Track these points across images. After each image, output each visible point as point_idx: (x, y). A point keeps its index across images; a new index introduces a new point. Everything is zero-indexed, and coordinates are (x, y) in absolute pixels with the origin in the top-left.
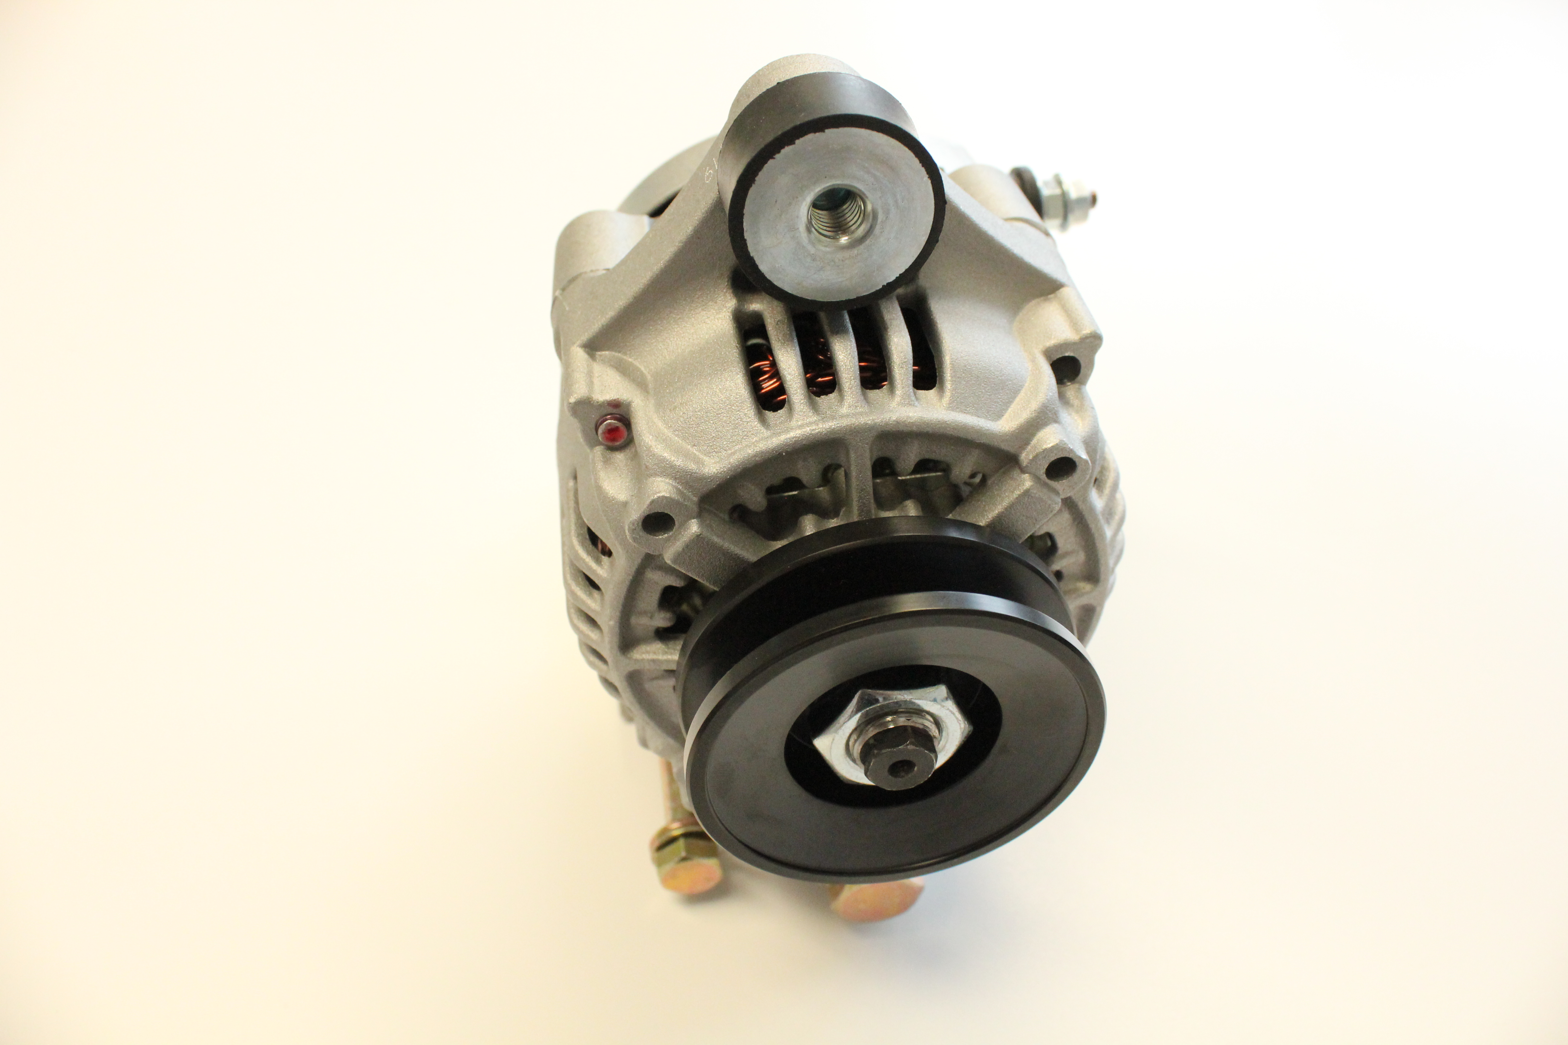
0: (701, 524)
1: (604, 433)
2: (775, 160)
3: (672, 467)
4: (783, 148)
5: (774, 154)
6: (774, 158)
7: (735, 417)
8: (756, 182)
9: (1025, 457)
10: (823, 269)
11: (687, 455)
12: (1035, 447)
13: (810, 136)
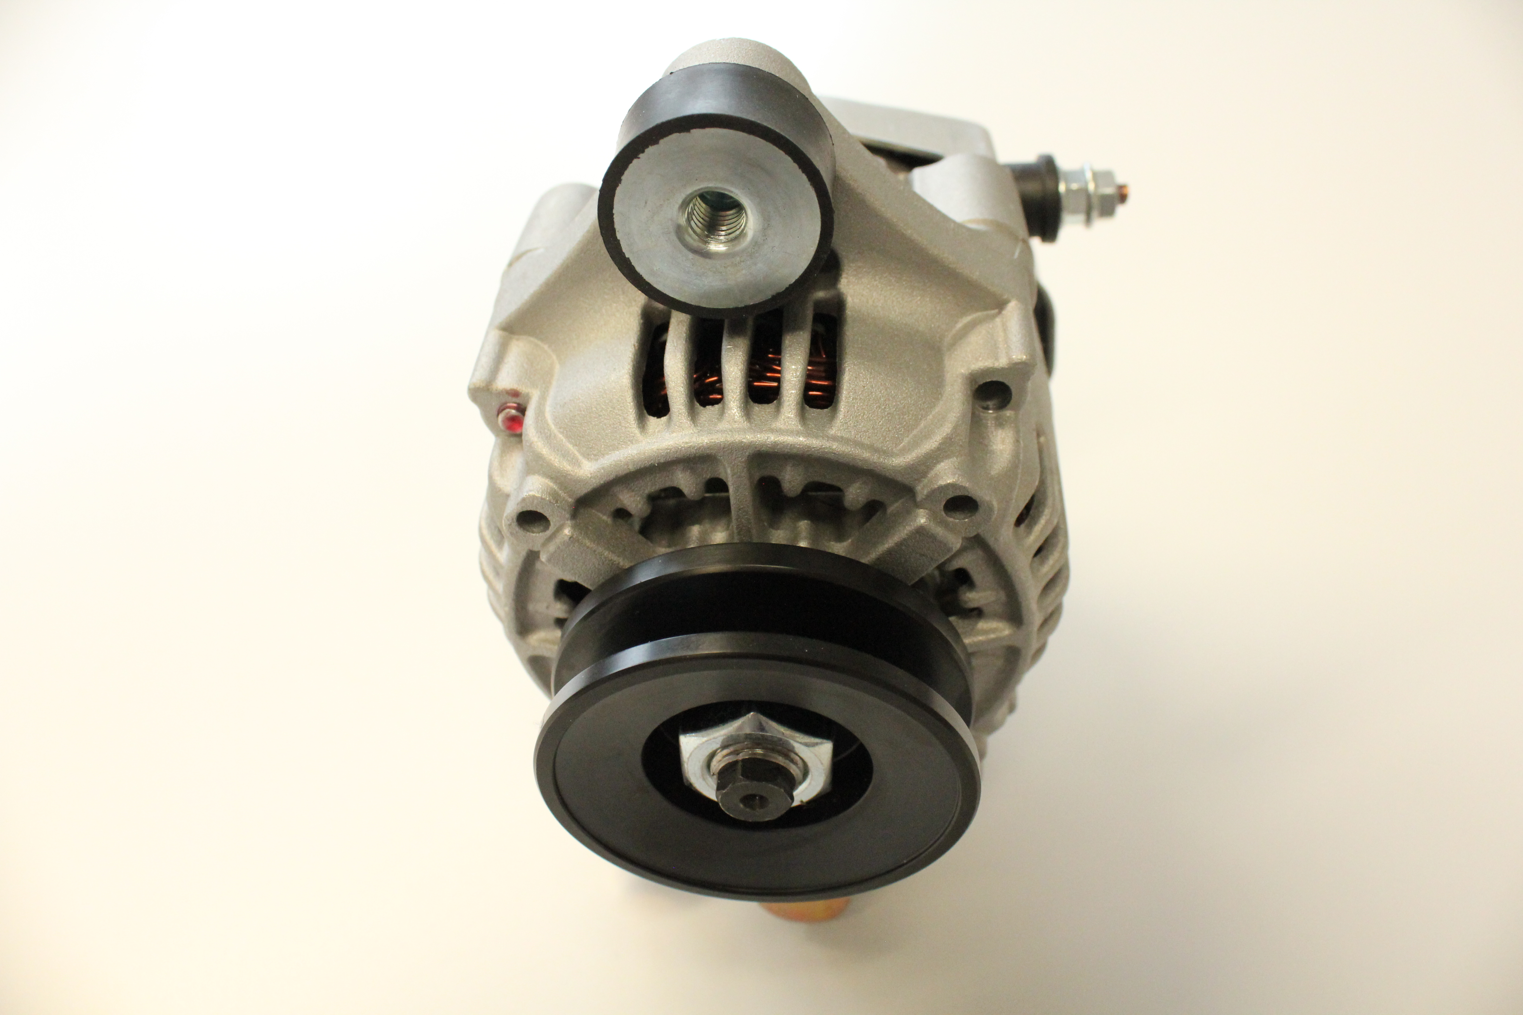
0: (574, 527)
1: (503, 421)
2: (639, 160)
3: (549, 465)
4: (647, 147)
5: (639, 154)
6: (639, 158)
7: (615, 421)
8: (623, 182)
9: (922, 490)
10: (705, 274)
11: (565, 455)
12: (932, 482)
13: (675, 136)
